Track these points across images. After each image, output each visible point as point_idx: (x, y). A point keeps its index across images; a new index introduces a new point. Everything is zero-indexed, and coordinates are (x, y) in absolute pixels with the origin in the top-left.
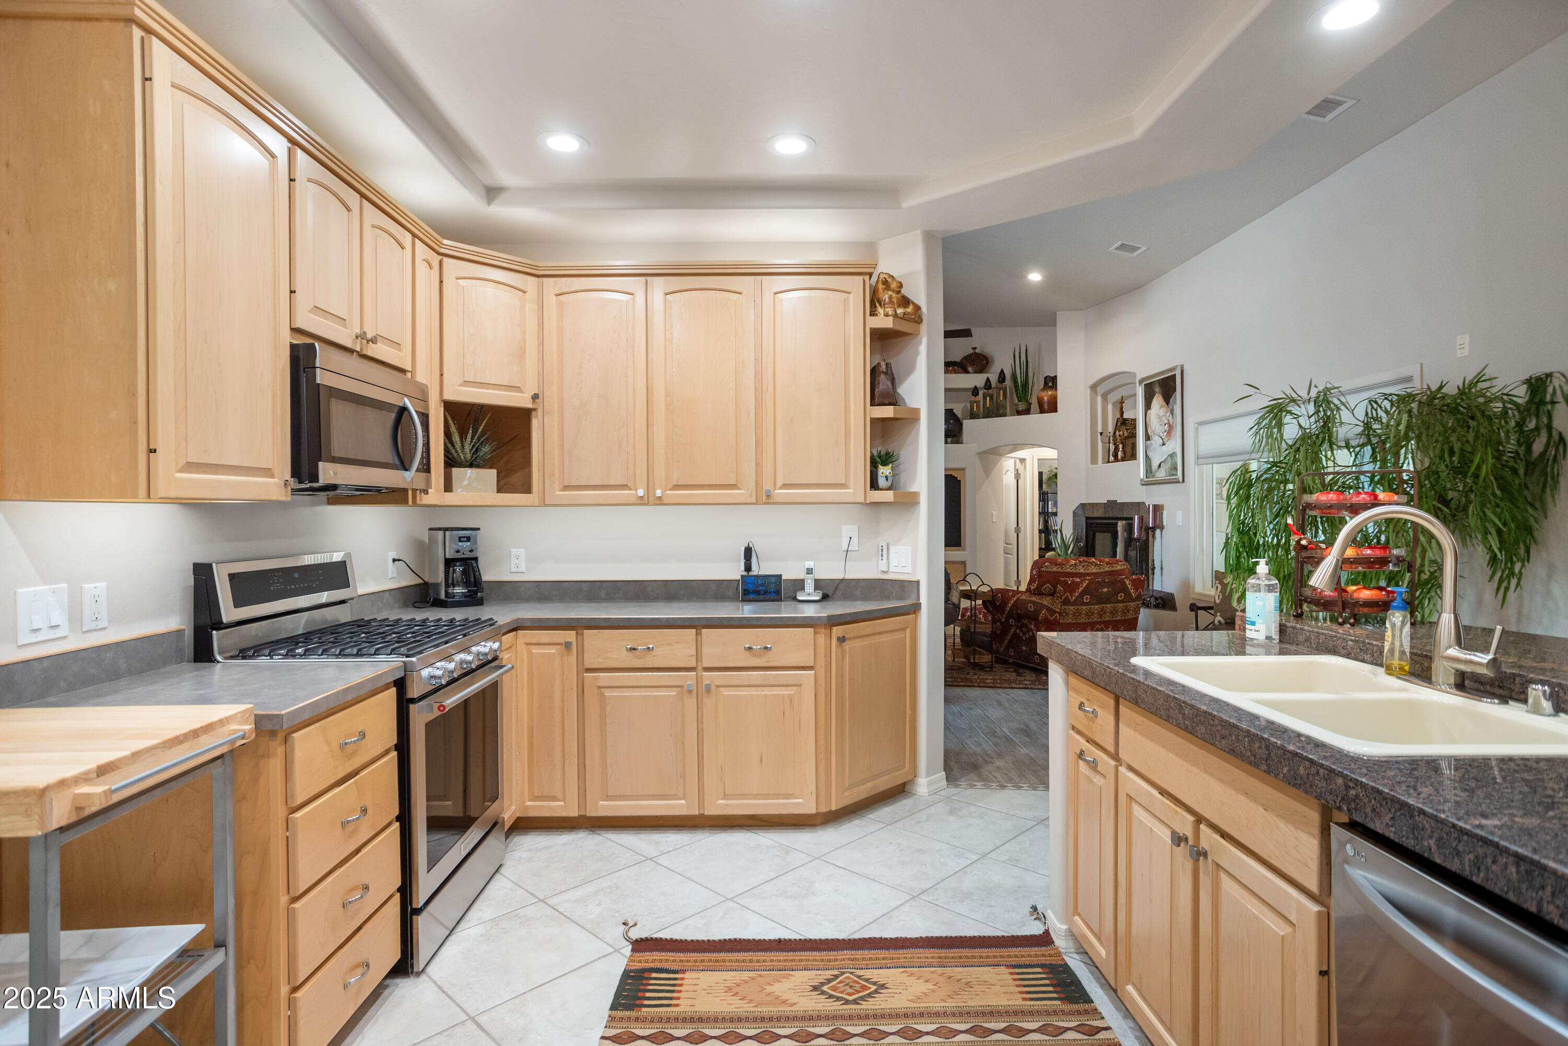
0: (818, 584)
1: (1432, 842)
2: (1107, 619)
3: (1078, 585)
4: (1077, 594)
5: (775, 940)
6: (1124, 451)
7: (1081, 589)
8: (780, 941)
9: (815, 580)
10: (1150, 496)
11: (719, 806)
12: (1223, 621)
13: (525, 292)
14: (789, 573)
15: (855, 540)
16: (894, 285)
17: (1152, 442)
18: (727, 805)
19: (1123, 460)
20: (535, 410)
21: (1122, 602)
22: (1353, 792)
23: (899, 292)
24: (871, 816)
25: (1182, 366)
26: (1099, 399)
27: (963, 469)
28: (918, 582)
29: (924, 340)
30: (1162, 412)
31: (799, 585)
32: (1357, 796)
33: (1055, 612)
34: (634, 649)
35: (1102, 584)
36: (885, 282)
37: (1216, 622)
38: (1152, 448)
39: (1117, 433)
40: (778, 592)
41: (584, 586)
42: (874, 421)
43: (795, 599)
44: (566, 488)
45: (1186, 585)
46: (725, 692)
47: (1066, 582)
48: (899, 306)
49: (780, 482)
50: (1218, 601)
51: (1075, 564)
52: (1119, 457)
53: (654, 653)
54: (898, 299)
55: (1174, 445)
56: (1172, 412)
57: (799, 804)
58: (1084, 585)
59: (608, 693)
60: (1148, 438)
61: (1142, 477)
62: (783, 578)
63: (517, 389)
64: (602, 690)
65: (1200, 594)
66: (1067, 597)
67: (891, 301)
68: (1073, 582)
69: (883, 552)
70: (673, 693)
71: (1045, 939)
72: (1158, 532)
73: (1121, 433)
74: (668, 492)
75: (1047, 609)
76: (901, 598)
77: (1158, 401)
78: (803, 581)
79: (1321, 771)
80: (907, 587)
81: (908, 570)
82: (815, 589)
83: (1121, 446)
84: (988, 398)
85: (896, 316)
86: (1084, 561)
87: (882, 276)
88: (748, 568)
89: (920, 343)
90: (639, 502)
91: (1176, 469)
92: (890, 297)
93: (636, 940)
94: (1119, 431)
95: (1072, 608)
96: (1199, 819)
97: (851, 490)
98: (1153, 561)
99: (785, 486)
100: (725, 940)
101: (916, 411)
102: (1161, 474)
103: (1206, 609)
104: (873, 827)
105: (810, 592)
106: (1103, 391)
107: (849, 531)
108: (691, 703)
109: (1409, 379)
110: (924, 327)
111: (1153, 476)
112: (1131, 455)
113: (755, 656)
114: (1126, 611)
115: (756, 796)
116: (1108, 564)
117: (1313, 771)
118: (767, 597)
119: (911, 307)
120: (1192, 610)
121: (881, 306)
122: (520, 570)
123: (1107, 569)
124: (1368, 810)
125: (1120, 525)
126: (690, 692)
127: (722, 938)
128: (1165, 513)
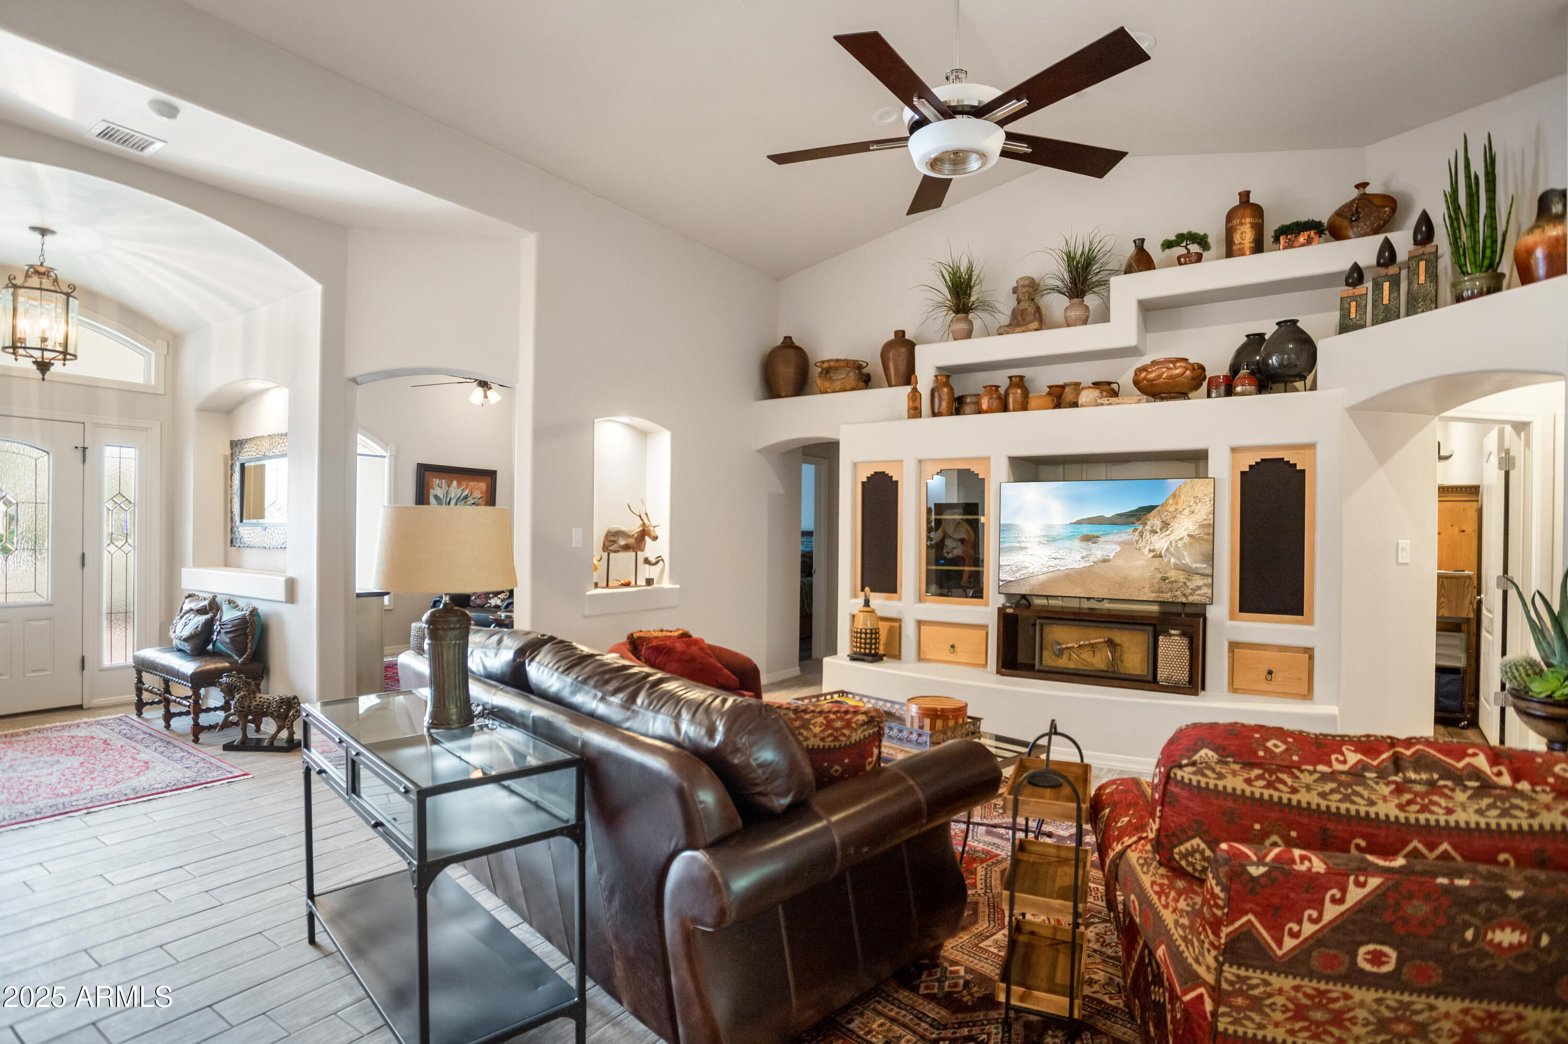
4: (1308, 929)
7: (1331, 912)
27: (1312, 446)
58: (1355, 895)
75: (1168, 947)
84: (1386, 285)
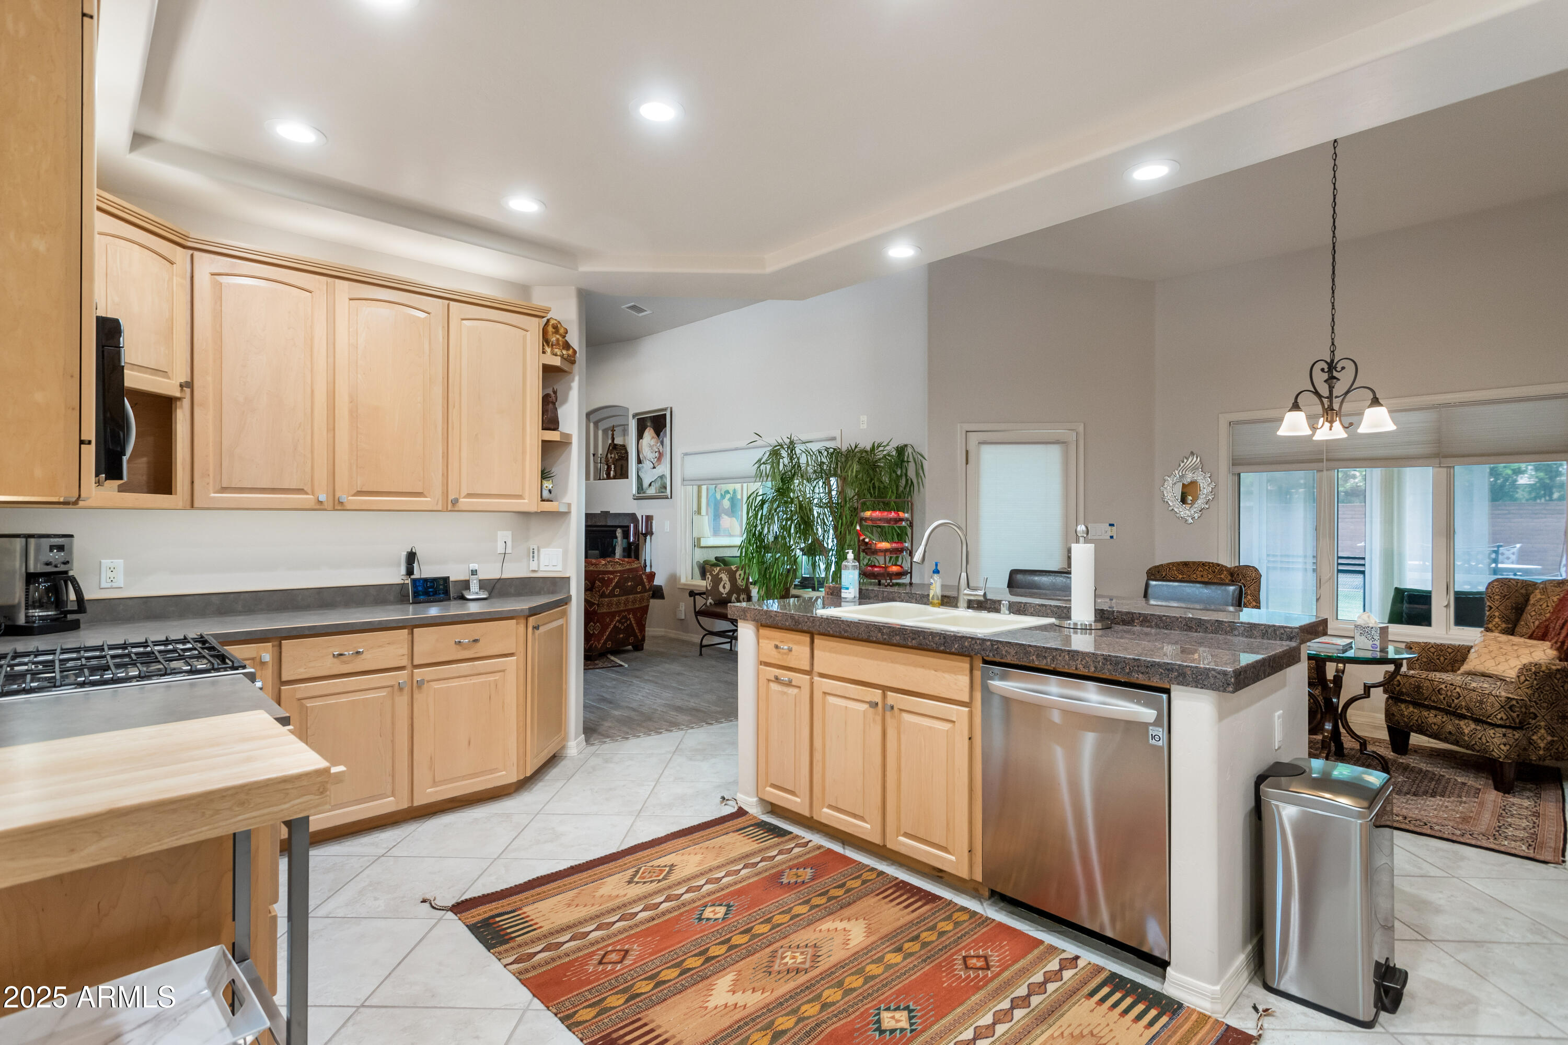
0: (483, 584)
1: (1034, 657)
2: (630, 607)
3: (611, 580)
4: (611, 588)
5: (568, 869)
6: (615, 471)
7: (614, 584)
8: (572, 867)
9: (480, 580)
10: (641, 510)
11: (427, 794)
12: (713, 602)
13: (172, 263)
14: (456, 574)
15: (509, 544)
16: (562, 331)
17: (643, 465)
18: (436, 792)
19: (615, 478)
20: (179, 399)
21: (639, 593)
22: (996, 646)
23: (565, 337)
24: (547, 778)
25: (671, 408)
26: (592, 425)
28: (569, 578)
29: (577, 378)
30: (653, 442)
31: (466, 585)
32: (998, 648)
33: (594, 604)
34: (341, 655)
35: (627, 580)
36: (556, 328)
37: (708, 604)
38: (643, 470)
39: (609, 456)
40: (446, 592)
41: (214, 598)
42: (544, 442)
43: (462, 598)
44: (224, 490)
45: (673, 578)
46: (436, 685)
47: (603, 578)
48: (563, 348)
49: (464, 493)
50: (709, 588)
51: (606, 564)
52: (612, 475)
53: (363, 656)
54: (563, 342)
55: (663, 469)
56: (662, 443)
57: (503, 776)
58: (616, 580)
59: (309, 704)
60: (639, 461)
61: (634, 492)
62: (451, 579)
63: (164, 374)
64: (302, 701)
65: (685, 585)
66: (604, 592)
67: (558, 344)
68: (608, 578)
69: (533, 554)
70: (382, 693)
71: (741, 812)
72: (648, 537)
73: (613, 456)
74: (350, 498)
76: (553, 592)
77: (649, 434)
78: (468, 581)
79: (978, 642)
80: (558, 583)
81: (559, 568)
82: (480, 588)
83: (613, 466)
85: (562, 356)
86: (611, 561)
87: (552, 322)
88: (410, 572)
89: (573, 380)
90: (318, 507)
91: (665, 488)
92: (558, 340)
93: (453, 906)
94: (611, 454)
95: (606, 600)
96: (885, 689)
97: (526, 501)
98: (645, 560)
99: (469, 495)
100: (529, 881)
101: (568, 436)
102: (652, 491)
103: (700, 594)
104: (559, 784)
105: (474, 591)
106: (595, 420)
107: (504, 536)
108: (402, 701)
109: (834, 439)
110: (576, 368)
111: (644, 493)
112: (623, 474)
113: (465, 649)
114: (642, 600)
115: (464, 778)
116: (628, 562)
117: (973, 642)
118: (437, 597)
119: (571, 350)
120: (690, 596)
121: (548, 345)
122: (115, 585)
123: (628, 567)
124: (1004, 652)
125: (619, 532)
126: (401, 689)
127: (526, 880)
128: (654, 522)
